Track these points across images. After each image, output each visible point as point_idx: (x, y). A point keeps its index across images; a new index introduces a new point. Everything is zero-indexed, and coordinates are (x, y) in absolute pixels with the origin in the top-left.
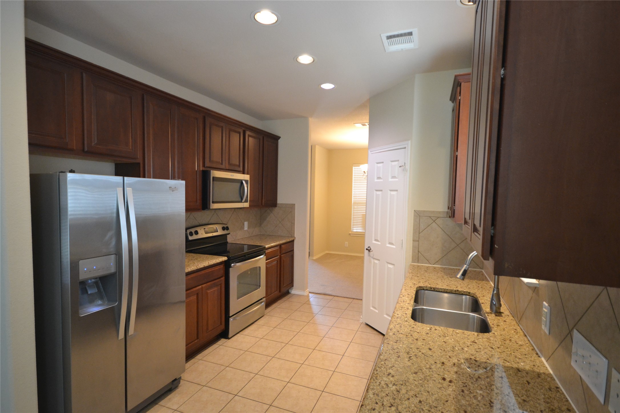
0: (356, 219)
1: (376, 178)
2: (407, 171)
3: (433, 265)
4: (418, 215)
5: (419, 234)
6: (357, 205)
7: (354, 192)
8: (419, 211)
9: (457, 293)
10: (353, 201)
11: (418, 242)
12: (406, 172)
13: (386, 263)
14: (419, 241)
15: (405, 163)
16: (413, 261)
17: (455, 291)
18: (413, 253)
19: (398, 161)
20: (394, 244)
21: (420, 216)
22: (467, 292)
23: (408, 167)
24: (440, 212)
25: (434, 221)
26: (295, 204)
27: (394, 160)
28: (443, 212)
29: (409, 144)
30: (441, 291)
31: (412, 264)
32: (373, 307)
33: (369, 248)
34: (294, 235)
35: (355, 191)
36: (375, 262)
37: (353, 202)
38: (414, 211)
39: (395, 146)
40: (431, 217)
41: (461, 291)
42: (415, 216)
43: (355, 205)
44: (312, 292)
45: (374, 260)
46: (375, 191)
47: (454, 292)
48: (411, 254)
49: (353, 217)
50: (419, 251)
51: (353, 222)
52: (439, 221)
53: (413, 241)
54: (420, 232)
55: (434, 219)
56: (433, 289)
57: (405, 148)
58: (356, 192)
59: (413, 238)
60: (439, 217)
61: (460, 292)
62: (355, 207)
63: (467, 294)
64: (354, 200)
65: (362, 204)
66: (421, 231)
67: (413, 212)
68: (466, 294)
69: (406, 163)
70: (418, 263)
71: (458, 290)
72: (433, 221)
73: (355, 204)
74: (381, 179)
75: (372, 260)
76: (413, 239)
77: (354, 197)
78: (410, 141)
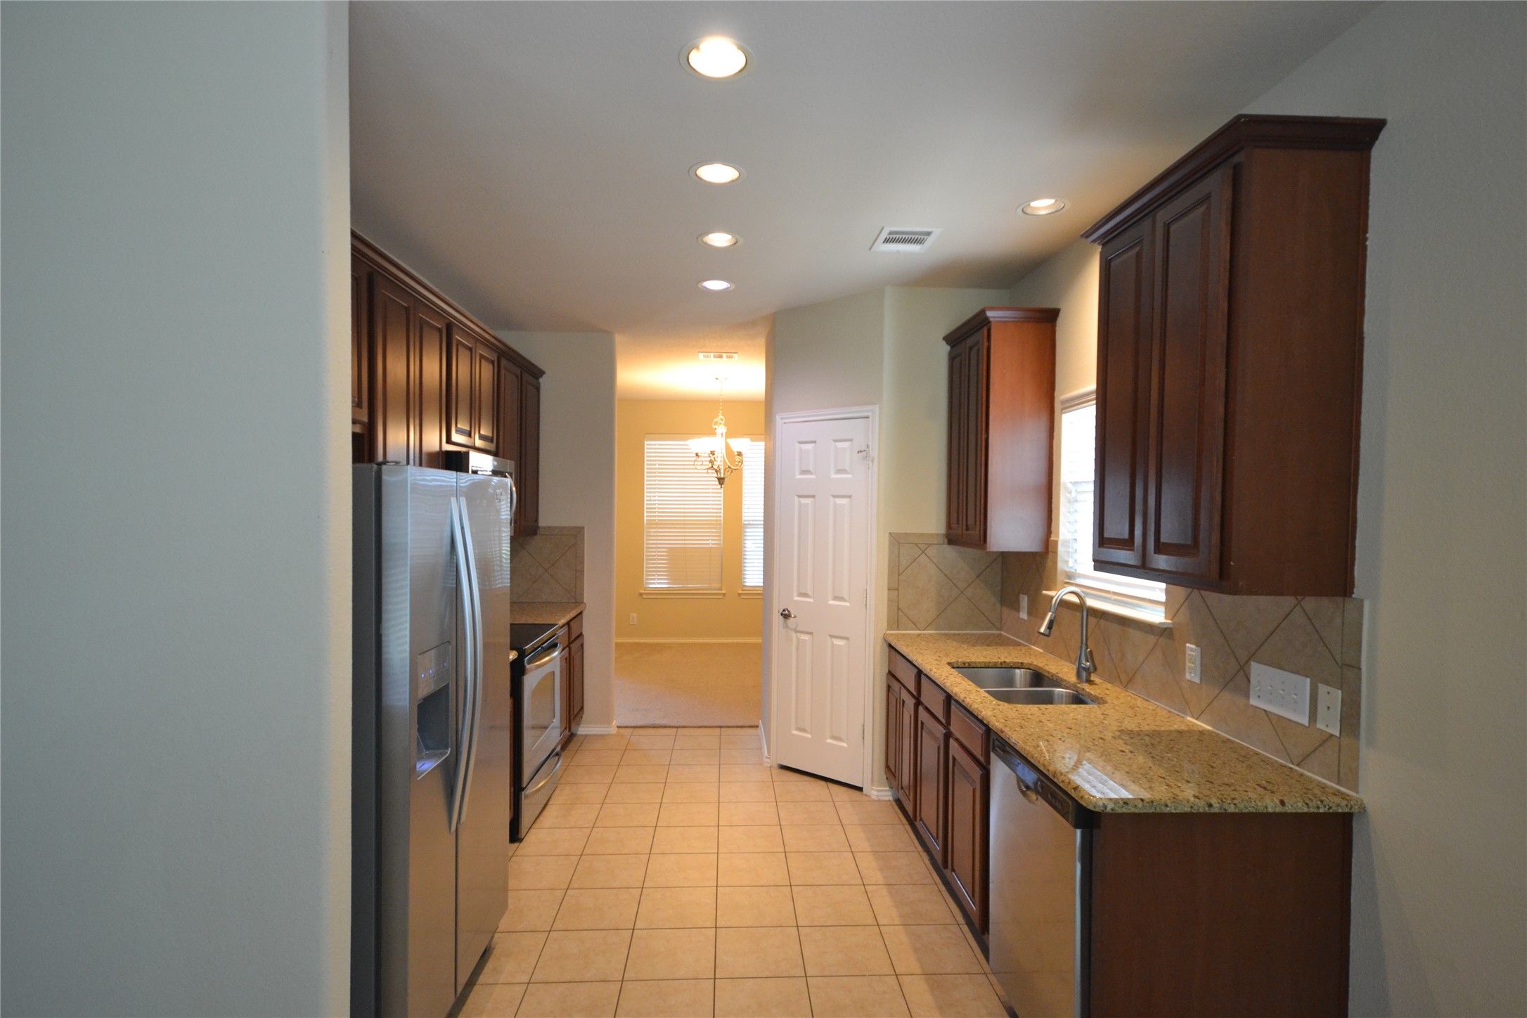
0: (654, 560)
1: (797, 471)
2: (872, 461)
3: (924, 630)
4: (897, 541)
5: (899, 575)
6: (655, 528)
7: (649, 498)
8: (897, 534)
9: (1004, 666)
10: (645, 518)
11: (896, 591)
12: (870, 463)
13: (828, 637)
14: (898, 590)
15: (868, 446)
16: (890, 627)
17: (1001, 663)
18: (888, 612)
19: (851, 440)
20: (847, 599)
21: (899, 543)
22: (1018, 663)
23: (874, 452)
24: (932, 535)
25: (923, 552)
26: (583, 528)
27: (838, 438)
28: (938, 535)
29: (874, 411)
30: (980, 666)
31: (888, 632)
32: (799, 729)
33: (787, 612)
34: (583, 598)
35: (650, 496)
36: (802, 638)
37: (647, 520)
38: (890, 533)
39: (844, 413)
40: (919, 545)
41: (1010, 662)
42: (890, 543)
43: (651, 528)
44: (625, 725)
45: (799, 635)
46: (796, 497)
47: (1000, 666)
48: (885, 613)
49: (647, 556)
50: (898, 609)
51: (647, 567)
52: (931, 552)
53: (889, 589)
54: (900, 572)
55: (923, 547)
56: (967, 665)
57: (868, 417)
58: (652, 498)
59: (888, 584)
60: (930, 544)
61: (1008, 664)
62: (650, 532)
63: (1019, 665)
64: (647, 516)
65: (673, 524)
66: (901, 570)
67: (887, 535)
68: (1017, 666)
69: (870, 444)
70: (898, 630)
71: (1005, 662)
72: (921, 552)
73: (651, 524)
74: (812, 474)
75: (794, 635)
76: (888, 587)
77: (647, 508)
78: (877, 406)
